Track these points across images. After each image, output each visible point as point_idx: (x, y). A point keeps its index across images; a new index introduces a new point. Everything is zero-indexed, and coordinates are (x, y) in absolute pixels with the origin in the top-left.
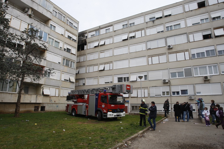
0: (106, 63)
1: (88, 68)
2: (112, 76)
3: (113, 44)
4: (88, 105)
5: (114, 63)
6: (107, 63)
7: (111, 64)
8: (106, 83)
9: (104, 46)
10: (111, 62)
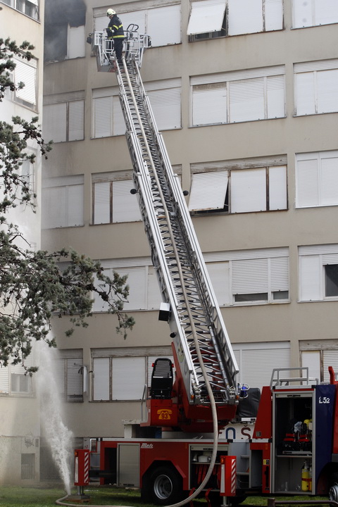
0: (241, 164)
1: (102, 190)
2: (284, 253)
3: (288, 32)
4: (266, 440)
5: (302, 168)
6: (251, 164)
7: (277, 174)
8: (238, 297)
9: (223, 41)
10: (279, 159)
